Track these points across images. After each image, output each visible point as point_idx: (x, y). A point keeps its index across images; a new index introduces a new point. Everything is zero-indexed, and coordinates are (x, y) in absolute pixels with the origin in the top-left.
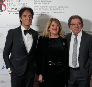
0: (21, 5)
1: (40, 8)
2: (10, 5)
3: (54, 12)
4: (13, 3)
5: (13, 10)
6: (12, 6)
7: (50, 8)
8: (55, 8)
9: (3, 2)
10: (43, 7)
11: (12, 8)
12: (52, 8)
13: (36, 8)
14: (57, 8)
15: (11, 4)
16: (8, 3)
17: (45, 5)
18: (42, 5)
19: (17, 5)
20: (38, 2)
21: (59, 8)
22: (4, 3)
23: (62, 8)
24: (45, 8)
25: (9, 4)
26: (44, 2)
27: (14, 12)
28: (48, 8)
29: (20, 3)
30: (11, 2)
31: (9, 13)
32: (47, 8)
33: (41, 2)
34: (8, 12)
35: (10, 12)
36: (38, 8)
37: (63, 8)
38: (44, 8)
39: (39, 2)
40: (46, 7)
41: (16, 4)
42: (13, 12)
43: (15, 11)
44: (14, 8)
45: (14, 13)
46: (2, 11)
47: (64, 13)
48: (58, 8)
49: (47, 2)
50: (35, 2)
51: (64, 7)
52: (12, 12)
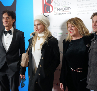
5: (59, 11)
7: (92, 5)
12: (95, 5)
19: (62, 5)
34: (55, 13)
36: (81, 6)
38: (86, 6)
43: (60, 11)
52: (57, 13)
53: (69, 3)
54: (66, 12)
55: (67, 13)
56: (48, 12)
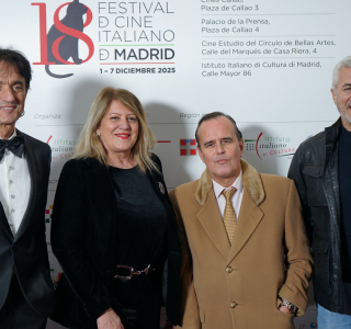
0: (149, 38)
1: (227, 48)
2: (110, 38)
3: (278, 62)
4: (121, 32)
5: (120, 59)
6: (117, 42)
7: (262, 49)
8: (283, 47)
9: (81, 26)
10: (237, 43)
11: (116, 51)
12: (272, 48)
13: (209, 48)
14: (289, 48)
15: (111, 35)
16: (101, 30)
17: (244, 37)
18: (231, 37)
19: (137, 38)
20: (215, 26)
21: (299, 47)
22: (86, 31)
23: (311, 48)
24: (245, 48)
25: (103, 35)
26: (239, 26)
27: (123, 67)
28: (257, 47)
29: (148, 31)
30: (112, 27)
31: (104, 68)
32: (251, 48)
33: (227, 26)
34: (102, 67)
35: (108, 68)
36: (217, 48)
37: (315, 46)
38: (239, 48)
39: (220, 27)
40: (250, 43)
41: (130, 37)
42: (120, 67)
43: (126, 61)
44: (124, 51)
45: (123, 71)
46: (78, 61)
47: (318, 65)
48: (293, 46)
49: (254, 26)
50: (205, 25)
51: (319, 43)
52: (115, 67)
53: (169, 36)
54: (157, 67)
55: (157, 70)
56: (71, 60)
